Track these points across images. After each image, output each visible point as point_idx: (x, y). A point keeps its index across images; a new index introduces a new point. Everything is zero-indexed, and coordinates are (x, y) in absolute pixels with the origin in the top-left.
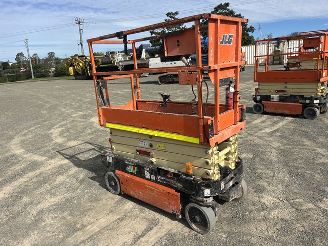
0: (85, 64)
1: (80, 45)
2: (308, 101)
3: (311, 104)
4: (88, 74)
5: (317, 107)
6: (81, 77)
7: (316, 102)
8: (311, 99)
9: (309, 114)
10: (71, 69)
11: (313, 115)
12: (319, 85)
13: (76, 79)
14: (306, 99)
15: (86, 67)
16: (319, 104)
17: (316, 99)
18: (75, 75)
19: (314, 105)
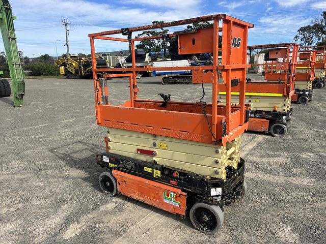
0: (80, 64)
1: (66, 46)
2: (301, 93)
3: (304, 94)
4: (81, 74)
5: (307, 96)
6: (73, 77)
7: (307, 93)
8: (304, 91)
9: (302, 101)
10: (62, 68)
11: (304, 101)
12: (309, 82)
13: (67, 78)
14: (300, 91)
15: (80, 67)
16: (309, 94)
17: (307, 91)
18: (65, 74)
19: (305, 95)
